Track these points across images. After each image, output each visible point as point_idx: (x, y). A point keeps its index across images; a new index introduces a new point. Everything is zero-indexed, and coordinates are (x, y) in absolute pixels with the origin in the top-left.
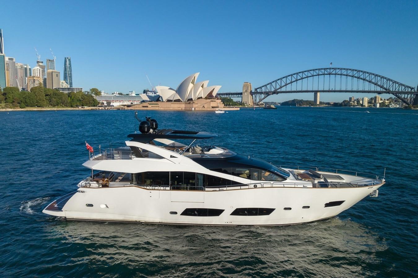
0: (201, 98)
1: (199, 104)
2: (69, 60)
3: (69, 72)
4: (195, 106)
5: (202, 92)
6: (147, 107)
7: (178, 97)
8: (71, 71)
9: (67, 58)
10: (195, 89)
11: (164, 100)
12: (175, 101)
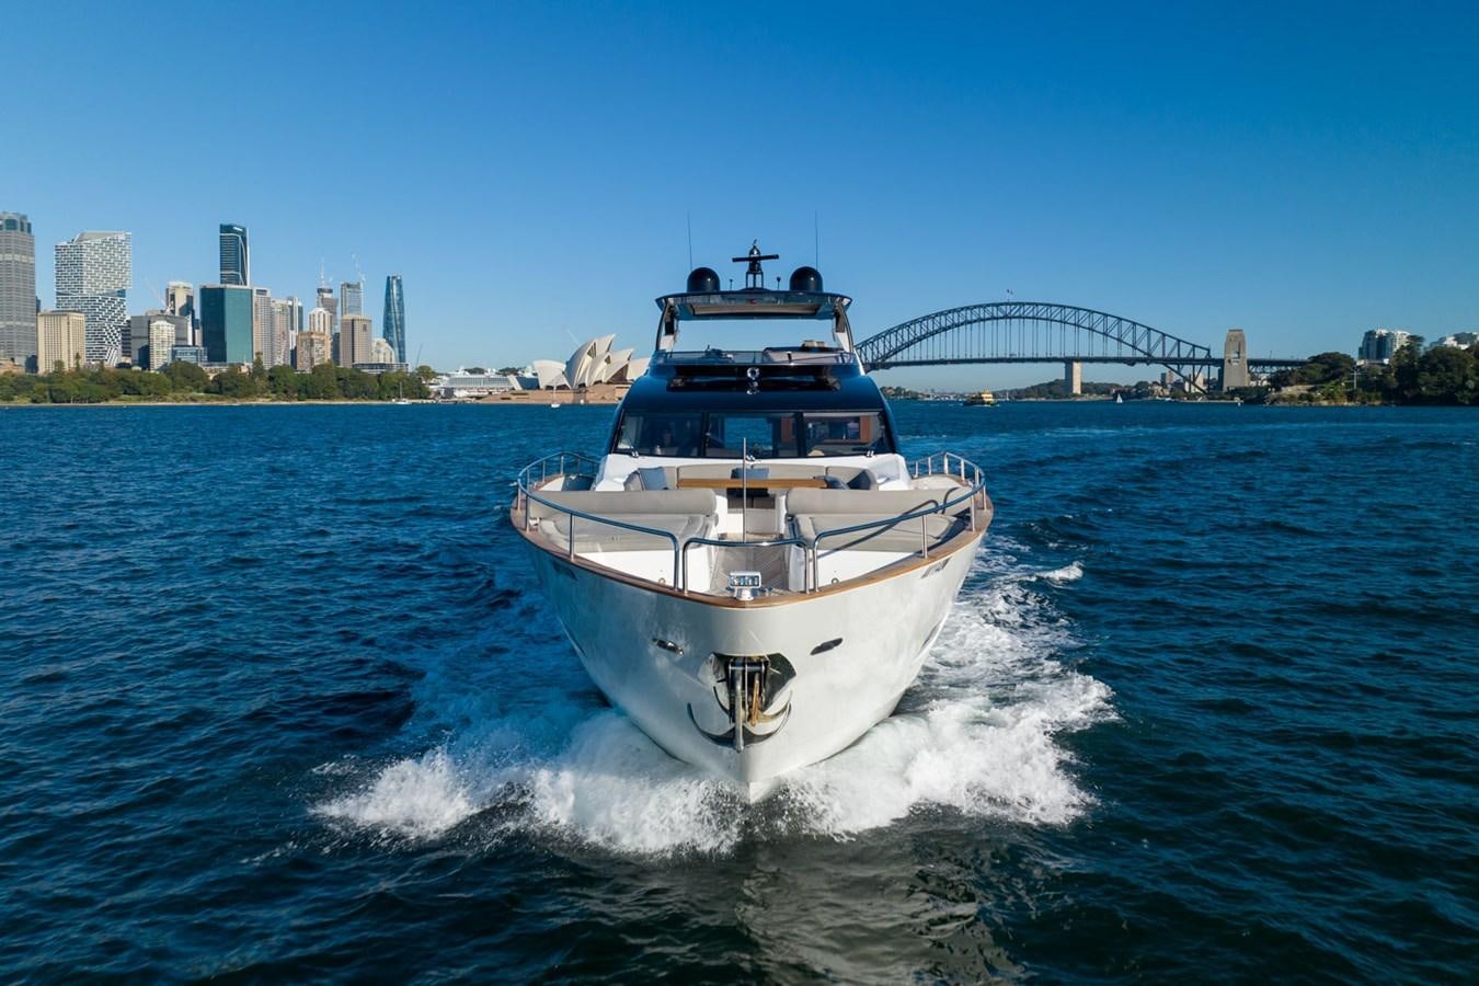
0: (601, 382)
1: (596, 394)
2: (399, 282)
3: (398, 315)
4: (588, 396)
5: (603, 372)
6: (509, 399)
7: (565, 382)
8: (402, 310)
9: (393, 278)
10: (593, 367)
11: (541, 387)
12: (560, 388)
